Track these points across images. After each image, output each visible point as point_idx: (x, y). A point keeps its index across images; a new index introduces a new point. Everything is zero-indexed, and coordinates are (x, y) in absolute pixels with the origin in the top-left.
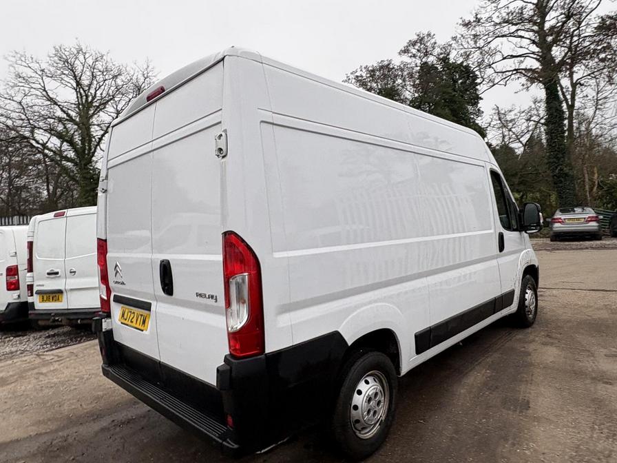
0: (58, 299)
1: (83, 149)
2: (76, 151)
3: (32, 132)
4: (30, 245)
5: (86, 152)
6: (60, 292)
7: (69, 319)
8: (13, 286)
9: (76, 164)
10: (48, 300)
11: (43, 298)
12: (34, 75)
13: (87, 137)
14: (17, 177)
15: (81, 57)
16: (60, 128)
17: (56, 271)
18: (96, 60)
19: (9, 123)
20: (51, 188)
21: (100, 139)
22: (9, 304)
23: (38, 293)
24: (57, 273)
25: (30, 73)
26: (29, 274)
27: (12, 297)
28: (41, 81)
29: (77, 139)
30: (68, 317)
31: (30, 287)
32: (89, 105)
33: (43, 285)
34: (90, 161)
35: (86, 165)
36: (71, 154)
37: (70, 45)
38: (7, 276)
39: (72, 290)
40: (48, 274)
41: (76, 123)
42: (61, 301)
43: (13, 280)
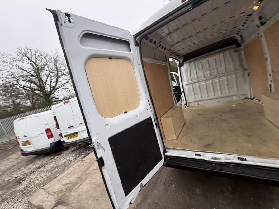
0: (76, 136)
1: (41, 85)
2: (38, 86)
3: (17, 82)
4: (55, 118)
5: (42, 86)
6: (77, 133)
7: (84, 143)
8: (50, 136)
9: (39, 91)
10: (71, 138)
11: (68, 138)
12: (11, 60)
13: (41, 80)
14: (15, 100)
15: (29, 51)
16: (28, 79)
17: (72, 125)
18: (36, 52)
19: (7, 80)
20: (31, 101)
21: (46, 80)
22: (51, 144)
23: (65, 136)
24: (73, 126)
25: (9, 60)
26: (59, 130)
27: (52, 141)
28: (15, 63)
29: (37, 82)
30: (84, 142)
31: (61, 135)
32: (38, 68)
33: (67, 133)
34: (45, 88)
35: (43, 90)
36: (36, 87)
37: (23, 47)
38: (46, 133)
39: (82, 131)
40: (68, 127)
41: (34, 76)
42: (78, 137)
43: (49, 134)
